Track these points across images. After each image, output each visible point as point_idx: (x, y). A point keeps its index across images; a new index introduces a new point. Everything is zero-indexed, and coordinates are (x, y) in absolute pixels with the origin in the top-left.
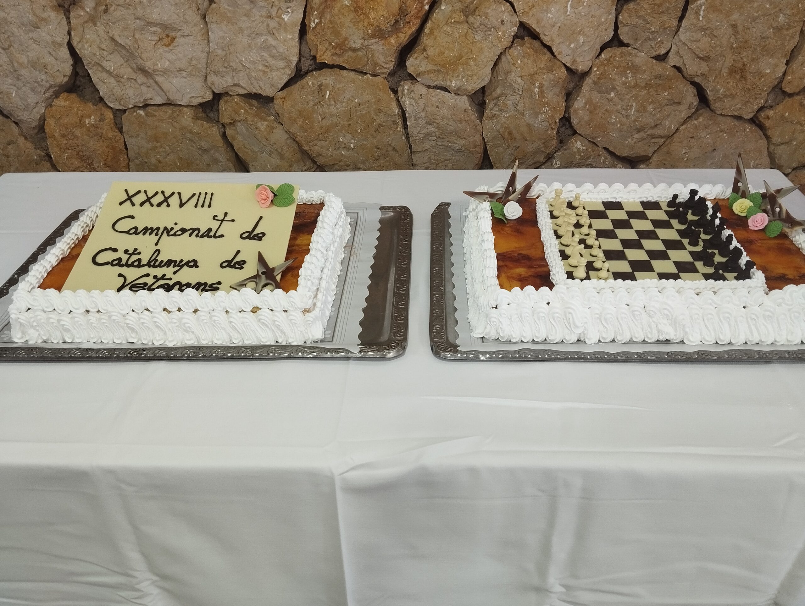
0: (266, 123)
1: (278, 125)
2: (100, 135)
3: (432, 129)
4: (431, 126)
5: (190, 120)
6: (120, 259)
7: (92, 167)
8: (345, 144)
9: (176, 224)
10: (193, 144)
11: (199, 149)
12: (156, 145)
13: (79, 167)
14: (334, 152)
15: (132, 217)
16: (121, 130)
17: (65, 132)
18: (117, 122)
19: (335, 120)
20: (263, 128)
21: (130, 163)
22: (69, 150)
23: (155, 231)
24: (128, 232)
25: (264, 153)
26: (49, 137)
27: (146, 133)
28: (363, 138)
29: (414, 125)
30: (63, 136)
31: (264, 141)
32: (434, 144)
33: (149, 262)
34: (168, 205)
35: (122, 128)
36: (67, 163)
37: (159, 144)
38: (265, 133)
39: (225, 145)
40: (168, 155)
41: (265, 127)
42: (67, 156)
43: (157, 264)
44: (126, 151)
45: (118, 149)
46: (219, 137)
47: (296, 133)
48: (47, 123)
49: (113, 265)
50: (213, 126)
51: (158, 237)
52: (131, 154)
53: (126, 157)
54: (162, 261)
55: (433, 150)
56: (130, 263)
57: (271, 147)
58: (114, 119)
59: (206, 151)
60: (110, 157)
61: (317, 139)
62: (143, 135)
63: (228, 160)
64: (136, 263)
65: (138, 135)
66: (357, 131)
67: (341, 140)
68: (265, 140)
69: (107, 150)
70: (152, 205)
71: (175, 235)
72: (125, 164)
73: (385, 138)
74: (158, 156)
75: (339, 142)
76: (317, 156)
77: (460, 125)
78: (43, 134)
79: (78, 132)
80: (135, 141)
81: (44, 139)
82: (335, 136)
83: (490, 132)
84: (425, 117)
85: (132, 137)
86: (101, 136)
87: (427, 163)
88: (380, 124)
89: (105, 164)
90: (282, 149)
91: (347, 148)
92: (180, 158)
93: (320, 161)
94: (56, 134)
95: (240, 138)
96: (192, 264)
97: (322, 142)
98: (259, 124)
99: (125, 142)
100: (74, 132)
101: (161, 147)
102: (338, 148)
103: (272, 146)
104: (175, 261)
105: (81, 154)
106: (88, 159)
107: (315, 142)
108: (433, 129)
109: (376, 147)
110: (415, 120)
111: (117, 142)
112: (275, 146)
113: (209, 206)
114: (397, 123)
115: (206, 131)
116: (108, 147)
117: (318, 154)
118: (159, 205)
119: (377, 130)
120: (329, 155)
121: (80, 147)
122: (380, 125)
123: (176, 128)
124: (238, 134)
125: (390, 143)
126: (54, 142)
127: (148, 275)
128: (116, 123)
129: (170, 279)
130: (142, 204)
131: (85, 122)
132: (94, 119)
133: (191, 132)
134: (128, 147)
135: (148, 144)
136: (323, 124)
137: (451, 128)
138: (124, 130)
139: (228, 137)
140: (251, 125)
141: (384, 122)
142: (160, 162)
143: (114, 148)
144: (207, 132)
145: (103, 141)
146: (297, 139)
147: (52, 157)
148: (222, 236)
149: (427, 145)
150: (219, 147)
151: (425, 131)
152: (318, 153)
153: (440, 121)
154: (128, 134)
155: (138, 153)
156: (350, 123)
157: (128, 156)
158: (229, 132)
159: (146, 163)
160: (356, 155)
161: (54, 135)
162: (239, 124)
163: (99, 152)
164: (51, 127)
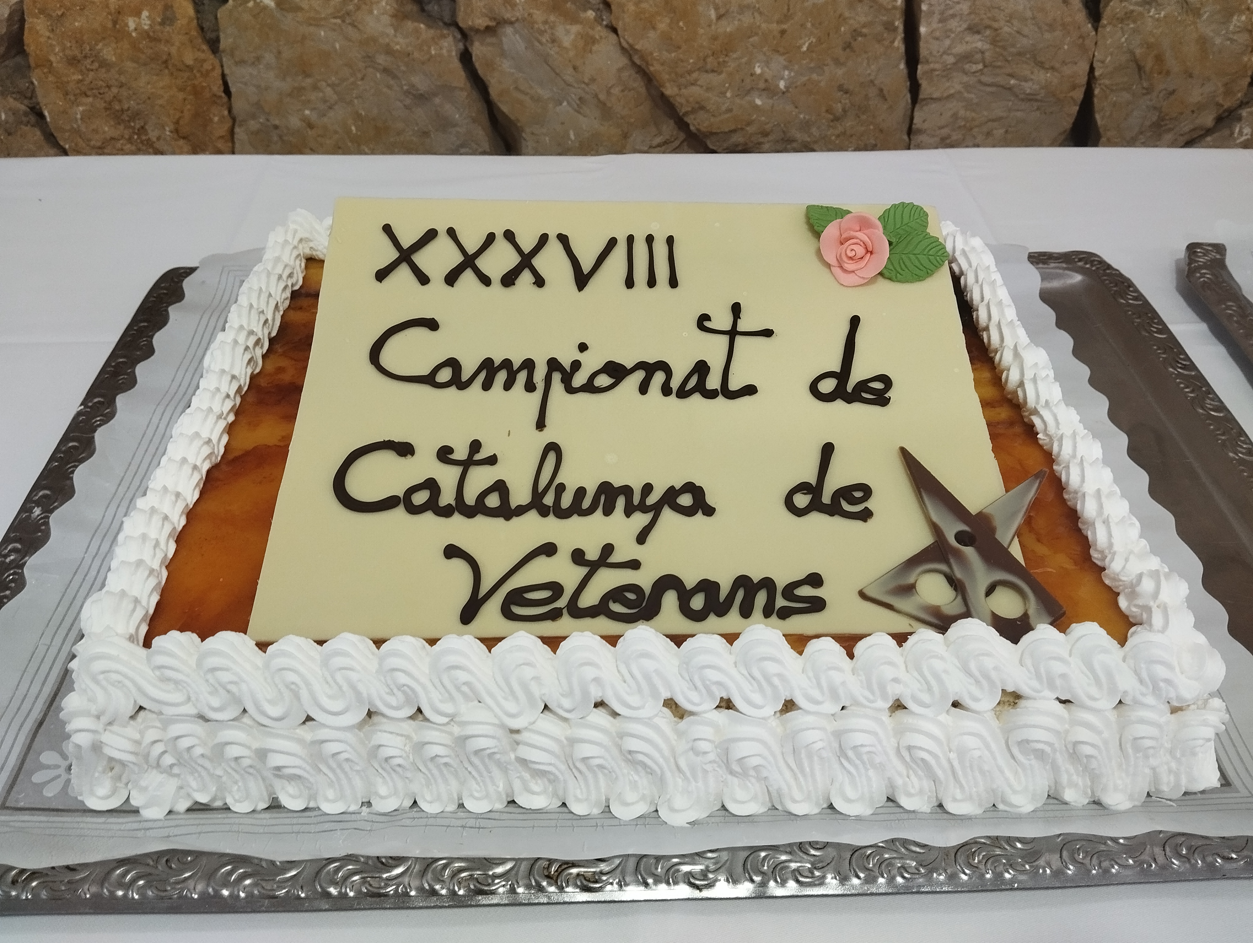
0: (575, 29)
1: (604, 33)
2: (165, 57)
3: (977, 43)
4: (977, 37)
5: (386, 19)
6: (431, 485)
7: (144, 138)
8: (766, 81)
9: (583, 347)
10: (392, 82)
11: (407, 93)
12: (304, 84)
13: (112, 139)
14: (738, 101)
15: (432, 325)
16: (214, 45)
17: (77, 52)
18: (206, 25)
19: (747, 19)
20: (567, 41)
21: (237, 130)
22: (87, 96)
23: (522, 377)
24: (429, 380)
25: (565, 103)
26: (37, 66)
27: (279, 52)
28: (812, 65)
29: (937, 34)
30: (73, 62)
31: (568, 75)
32: (972, 80)
33: (537, 496)
34: (540, 282)
35: (217, 40)
36: (84, 130)
37: (309, 81)
38: (571, 54)
39: (468, 85)
40: (330, 108)
41: (572, 37)
42: (83, 113)
43: (566, 501)
44: (225, 99)
45: (207, 95)
46: (456, 64)
47: (651, 54)
48: (31, 29)
49: (414, 510)
50: (443, 36)
51: (537, 396)
52: (239, 105)
53: (226, 113)
54: (581, 492)
55: (966, 95)
56: (470, 498)
57: (583, 89)
58: (198, 19)
59: (422, 98)
60: (187, 115)
61: (699, 69)
62: (269, 57)
63: (474, 121)
64: (493, 501)
65: (258, 59)
66: (800, 47)
67: (758, 71)
68: (570, 70)
69: (181, 95)
70: (486, 281)
71: (589, 387)
72: (222, 130)
73: (865, 64)
74: (307, 112)
75: (752, 75)
76: (694, 111)
77: (1047, 36)
78: (19, 59)
79: (108, 53)
80: (251, 74)
81: (25, 69)
82: (744, 60)
83: (1111, 54)
84: (970, 14)
85: (241, 62)
86: (166, 62)
87: (947, 126)
88: (855, 30)
89: (177, 131)
90: (609, 93)
91: (769, 90)
92: (358, 116)
93: (697, 122)
94: (52, 58)
95: (506, 65)
96: (686, 500)
97: (711, 75)
98: (560, 31)
99: (223, 76)
100: (101, 50)
101: (315, 88)
102: (748, 92)
103: (587, 85)
104: (627, 491)
105: (117, 107)
106: (133, 118)
107: (695, 75)
108: (979, 45)
109: (841, 88)
110: (940, 21)
111: (206, 75)
112: (594, 87)
113: (673, 282)
114: (895, 29)
115: (425, 48)
116: (182, 89)
117: (697, 106)
118: (509, 280)
119: (848, 46)
120: (724, 108)
121: (115, 90)
122: (856, 33)
123: (350, 40)
124: (503, 54)
125: (872, 77)
126: (51, 78)
127: (549, 549)
128: (202, 29)
129: (634, 565)
130: (451, 279)
131: (127, 25)
132: (149, 17)
133: (389, 51)
134: (233, 90)
135: (284, 79)
136: (719, 30)
137: (1024, 42)
138: (223, 45)
139: (477, 65)
140: (542, 32)
141: (864, 26)
142: (311, 126)
143: (197, 92)
144: (429, 52)
145: (172, 74)
146: (652, 69)
147: (46, 114)
148: (750, 390)
149: (955, 85)
150: (456, 87)
151: (960, 49)
152: (697, 103)
153: (1002, 23)
154: (232, 55)
155: (258, 105)
156: (785, 26)
157: (230, 111)
158: (478, 50)
159: (276, 127)
160: (789, 108)
161: (50, 61)
162: (509, 30)
163: (160, 102)
164: (42, 40)
